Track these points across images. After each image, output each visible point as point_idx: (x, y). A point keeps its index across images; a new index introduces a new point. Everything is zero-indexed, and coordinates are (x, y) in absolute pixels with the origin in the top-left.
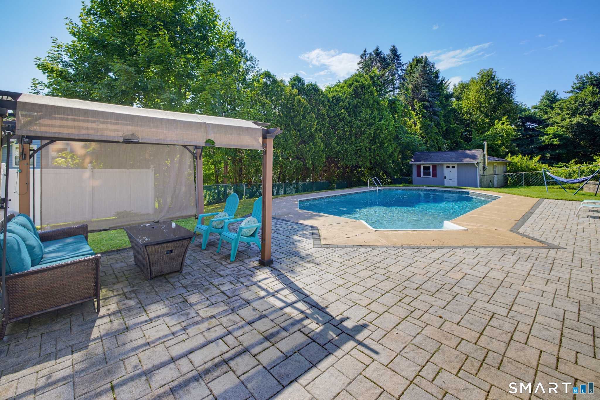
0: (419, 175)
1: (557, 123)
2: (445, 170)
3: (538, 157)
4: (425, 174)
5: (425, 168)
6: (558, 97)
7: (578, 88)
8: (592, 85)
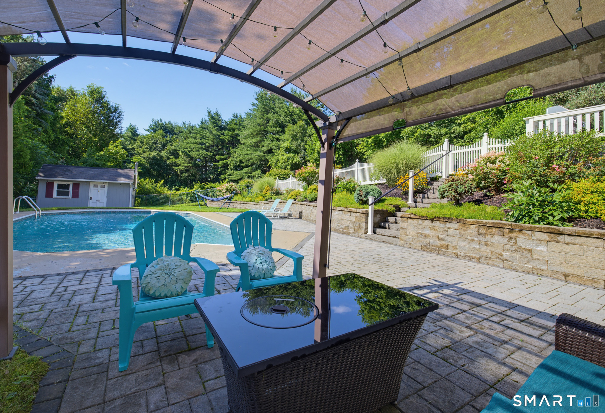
0: (48, 194)
1: (140, 154)
2: (92, 189)
3: (162, 182)
5: (60, 186)
6: (138, 132)
7: (153, 129)
8: (161, 129)
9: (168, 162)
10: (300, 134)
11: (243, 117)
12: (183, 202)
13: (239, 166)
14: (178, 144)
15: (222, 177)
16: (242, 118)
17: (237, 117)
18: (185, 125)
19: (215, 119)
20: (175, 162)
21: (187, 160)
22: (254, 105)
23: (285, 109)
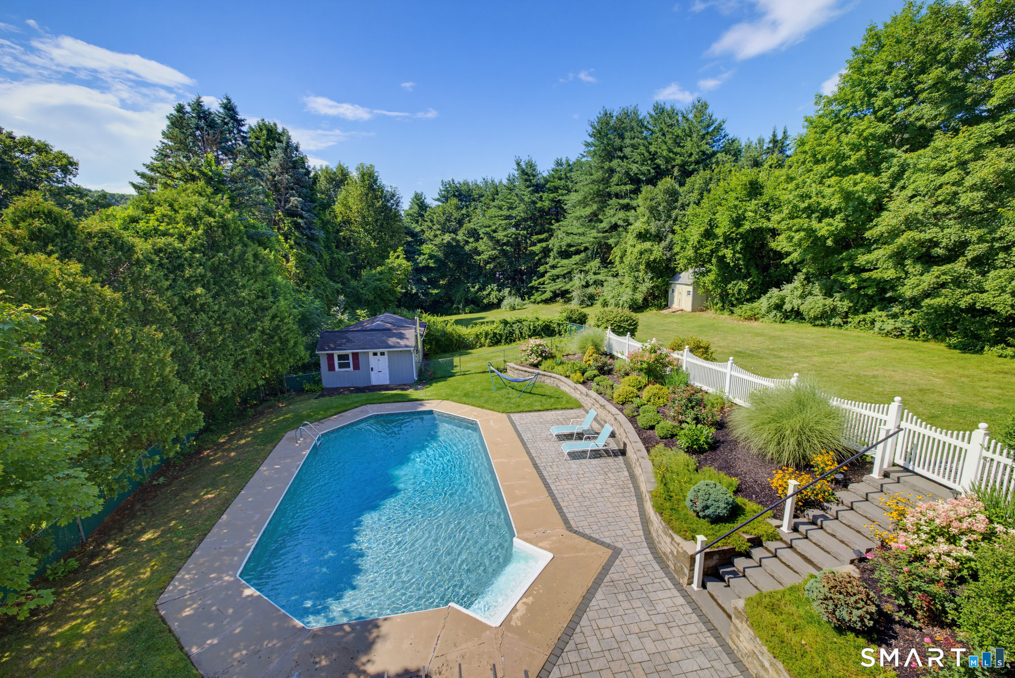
0: (331, 368)
2: (372, 358)
4: (341, 366)
5: (341, 357)
6: (426, 203)
7: (444, 197)
8: (454, 196)
9: (467, 248)
10: (665, 204)
11: (571, 163)
12: (482, 346)
13: (566, 251)
14: (478, 220)
15: (541, 269)
16: (569, 165)
17: (561, 165)
18: (486, 182)
19: (527, 173)
20: (476, 248)
21: (490, 244)
22: (588, 145)
23: (642, 149)
